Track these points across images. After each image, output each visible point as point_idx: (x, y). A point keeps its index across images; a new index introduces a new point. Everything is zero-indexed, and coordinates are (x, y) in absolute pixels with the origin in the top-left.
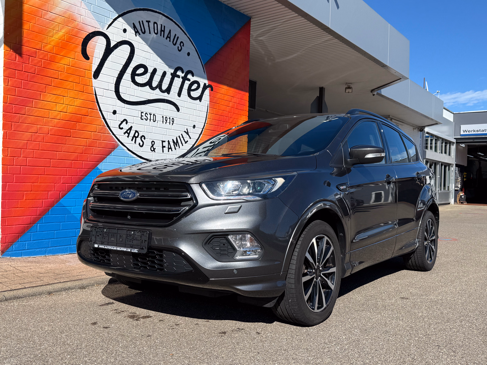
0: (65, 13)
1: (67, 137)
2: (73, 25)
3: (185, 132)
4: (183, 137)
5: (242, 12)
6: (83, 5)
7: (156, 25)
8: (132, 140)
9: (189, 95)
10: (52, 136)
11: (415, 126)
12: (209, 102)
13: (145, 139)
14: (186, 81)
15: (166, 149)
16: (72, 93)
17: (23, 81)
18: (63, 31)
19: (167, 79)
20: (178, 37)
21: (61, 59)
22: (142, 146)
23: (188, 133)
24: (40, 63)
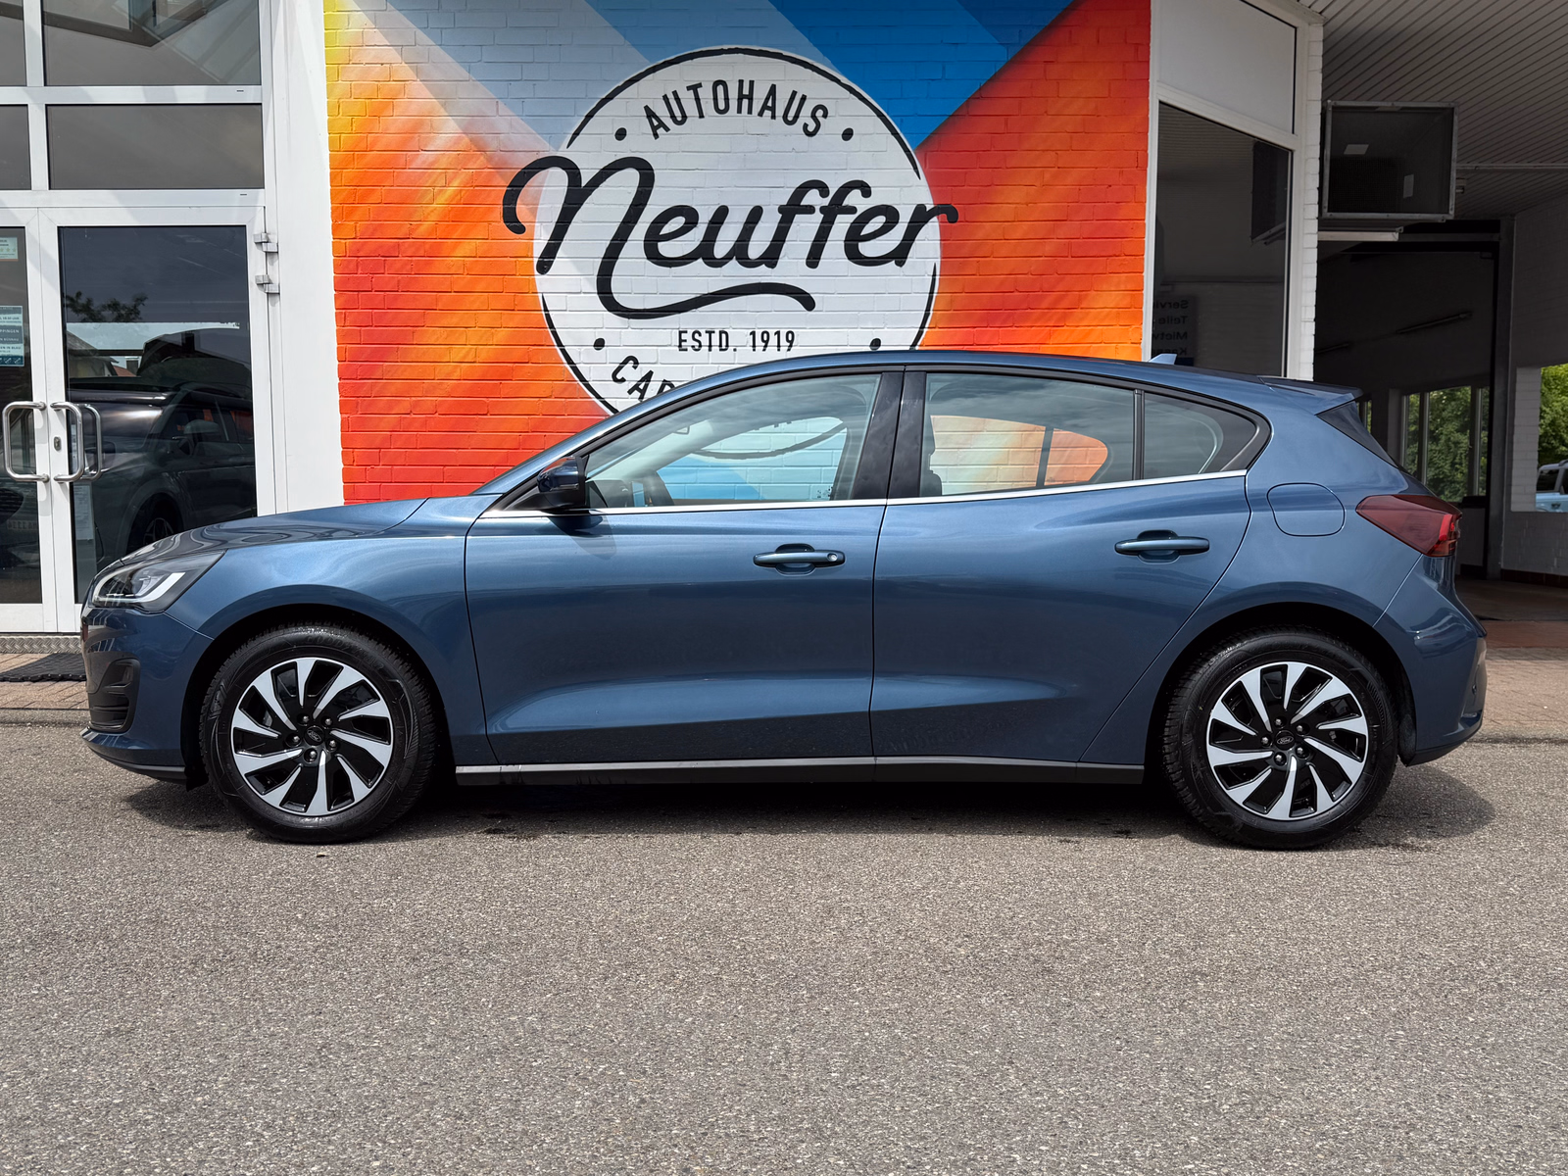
0: (458, 141)
1: (479, 417)
2: (478, 162)
6: (503, 109)
10: (444, 416)
16: (485, 318)
17: (374, 311)
18: (456, 183)
21: (454, 247)
24: (409, 267)
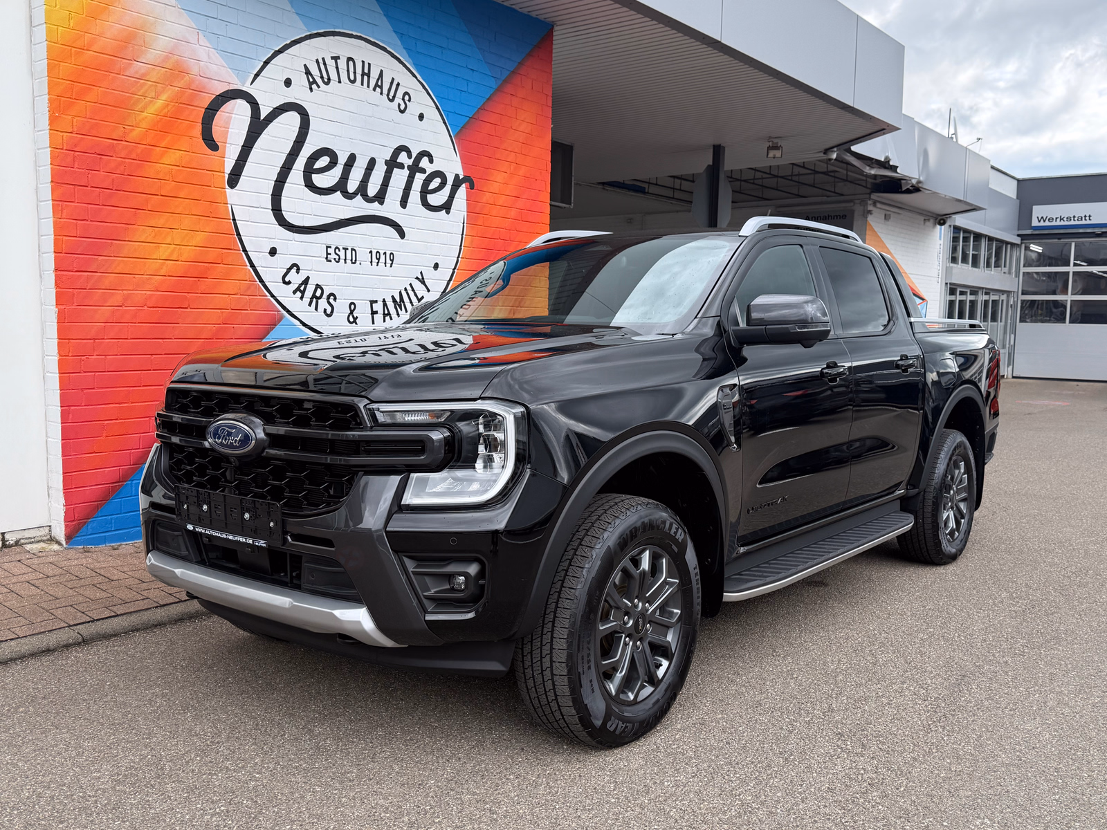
0: (167, 59)
1: (182, 310)
2: (182, 82)
3: (417, 278)
4: (413, 290)
5: (533, 14)
6: (203, 41)
7: (351, 63)
8: (310, 305)
9: (425, 204)
10: (152, 309)
11: (929, 214)
12: (466, 213)
13: (335, 299)
14: (417, 174)
15: (378, 318)
16: (187, 222)
17: (90, 206)
18: (164, 97)
19: (378, 173)
20: (398, 85)
21: (162, 155)
22: (329, 316)
23: (424, 282)
24: (122, 168)
